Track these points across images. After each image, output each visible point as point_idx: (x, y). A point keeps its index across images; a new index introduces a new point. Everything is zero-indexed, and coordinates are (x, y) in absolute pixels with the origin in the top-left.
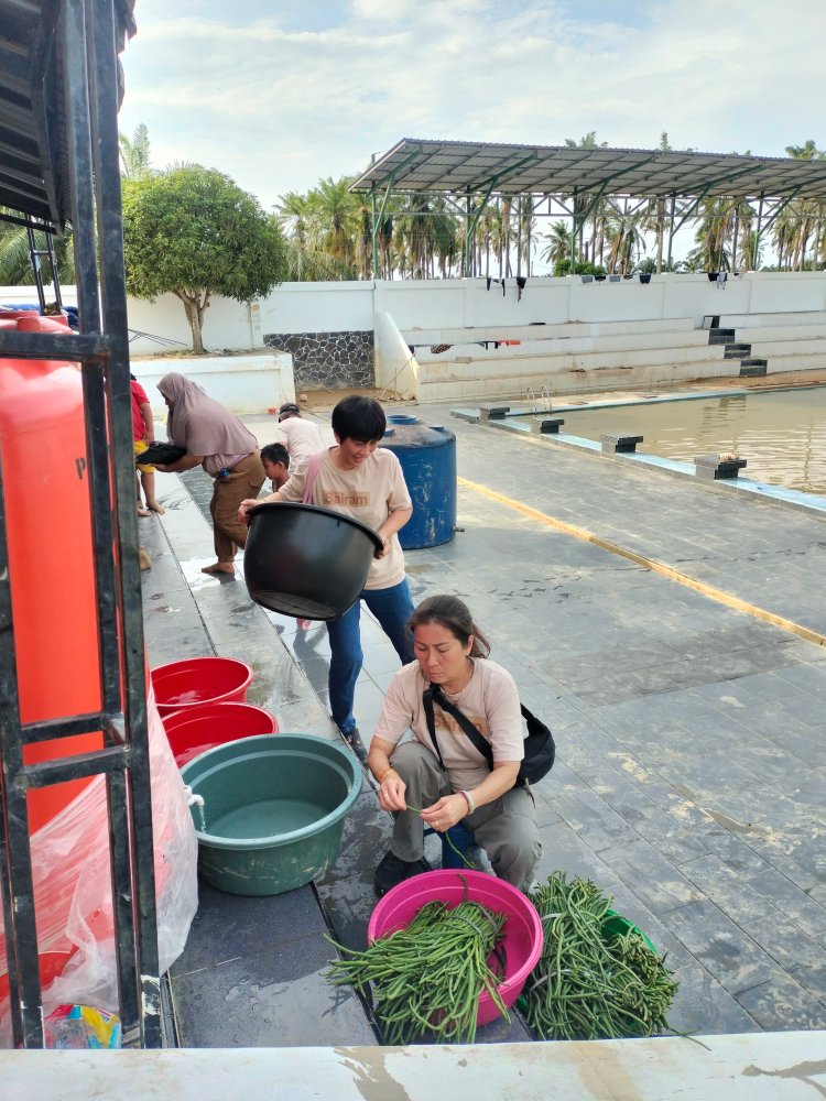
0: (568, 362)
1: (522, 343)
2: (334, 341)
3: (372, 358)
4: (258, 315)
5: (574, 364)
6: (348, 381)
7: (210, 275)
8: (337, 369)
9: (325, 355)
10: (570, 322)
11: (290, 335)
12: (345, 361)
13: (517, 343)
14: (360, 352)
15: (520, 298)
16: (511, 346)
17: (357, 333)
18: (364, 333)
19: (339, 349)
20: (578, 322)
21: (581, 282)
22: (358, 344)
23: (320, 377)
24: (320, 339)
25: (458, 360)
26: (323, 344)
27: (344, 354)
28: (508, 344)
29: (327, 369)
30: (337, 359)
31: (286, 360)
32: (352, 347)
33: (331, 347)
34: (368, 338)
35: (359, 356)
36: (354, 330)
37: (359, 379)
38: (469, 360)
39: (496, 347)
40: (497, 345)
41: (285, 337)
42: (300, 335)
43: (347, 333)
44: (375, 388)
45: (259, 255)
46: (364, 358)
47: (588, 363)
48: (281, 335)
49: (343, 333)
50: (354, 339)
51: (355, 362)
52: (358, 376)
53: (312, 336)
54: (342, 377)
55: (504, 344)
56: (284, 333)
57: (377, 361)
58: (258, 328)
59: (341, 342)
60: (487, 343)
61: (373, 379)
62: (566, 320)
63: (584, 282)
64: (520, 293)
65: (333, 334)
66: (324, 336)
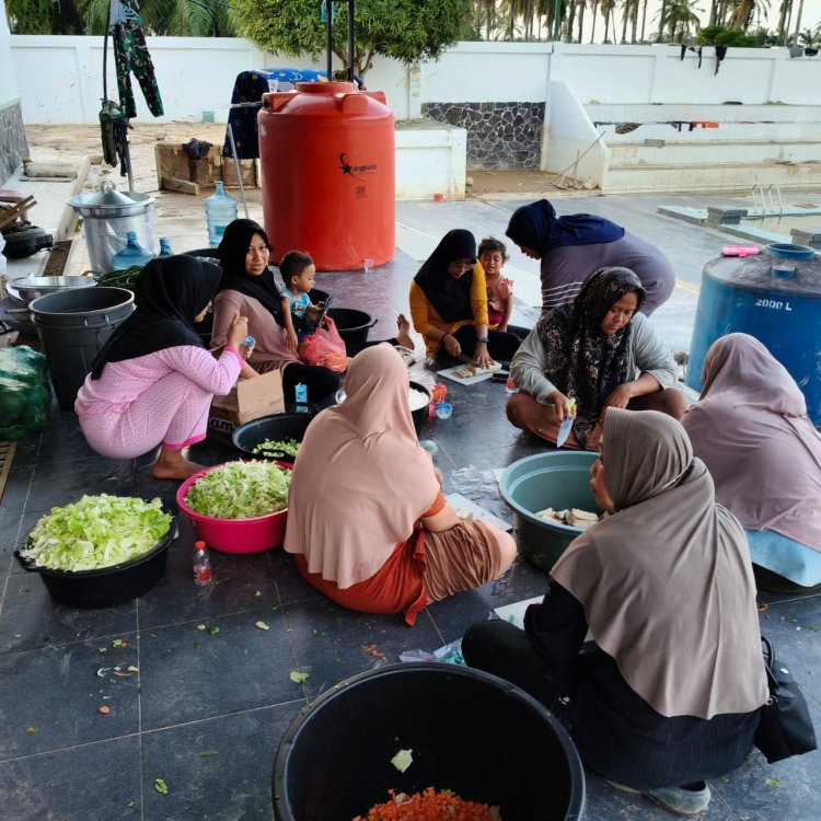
0: (773, 152)
1: (720, 126)
2: (499, 113)
3: (540, 135)
4: (418, 80)
5: (781, 155)
6: (509, 160)
7: (388, 30)
8: (500, 146)
9: (488, 129)
10: (770, 103)
11: (451, 104)
12: (509, 137)
13: (714, 125)
14: (527, 127)
15: (717, 71)
16: (707, 129)
17: (527, 105)
18: (535, 104)
19: (504, 123)
20: (779, 103)
21: (788, 55)
22: (527, 117)
23: (479, 156)
24: (484, 110)
25: (648, 143)
26: (487, 116)
27: (509, 129)
28: (704, 126)
29: (488, 146)
30: (500, 135)
31: (459, 136)
32: (519, 121)
33: (495, 119)
34: (538, 110)
35: (525, 131)
36: (523, 101)
37: (523, 160)
38: (661, 144)
39: (691, 129)
40: (692, 126)
41: (445, 107)
42: (461, 105)
43: (515, 104)
44: (539, 171)
45: (442, 8)
46: (531, 135)
47: (797, 154)
48: (440, 104)
49: (511, 104)
50: (522, 112)
51: (520, 139)
52: (522, 155)
53: (474, 106)
54: (503, 156)
55: (699, 126)
56: (445, 101)
57: (546, 138)
58: (416, 95)
59: (508, 115)
60: (680, 123)
61: (538, 161)
62: (766, 101)
63: (792, 56)
64: (718, 65)
65: (499, 105)
66: (489, 106)
